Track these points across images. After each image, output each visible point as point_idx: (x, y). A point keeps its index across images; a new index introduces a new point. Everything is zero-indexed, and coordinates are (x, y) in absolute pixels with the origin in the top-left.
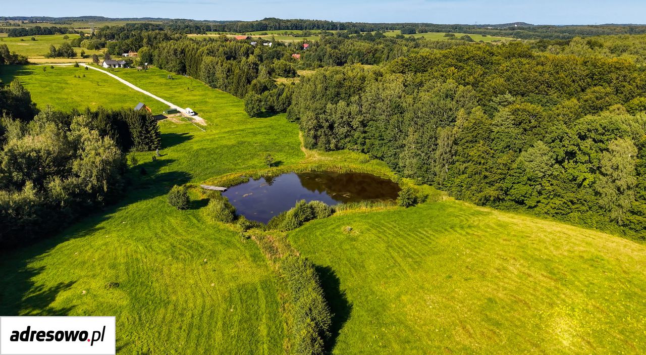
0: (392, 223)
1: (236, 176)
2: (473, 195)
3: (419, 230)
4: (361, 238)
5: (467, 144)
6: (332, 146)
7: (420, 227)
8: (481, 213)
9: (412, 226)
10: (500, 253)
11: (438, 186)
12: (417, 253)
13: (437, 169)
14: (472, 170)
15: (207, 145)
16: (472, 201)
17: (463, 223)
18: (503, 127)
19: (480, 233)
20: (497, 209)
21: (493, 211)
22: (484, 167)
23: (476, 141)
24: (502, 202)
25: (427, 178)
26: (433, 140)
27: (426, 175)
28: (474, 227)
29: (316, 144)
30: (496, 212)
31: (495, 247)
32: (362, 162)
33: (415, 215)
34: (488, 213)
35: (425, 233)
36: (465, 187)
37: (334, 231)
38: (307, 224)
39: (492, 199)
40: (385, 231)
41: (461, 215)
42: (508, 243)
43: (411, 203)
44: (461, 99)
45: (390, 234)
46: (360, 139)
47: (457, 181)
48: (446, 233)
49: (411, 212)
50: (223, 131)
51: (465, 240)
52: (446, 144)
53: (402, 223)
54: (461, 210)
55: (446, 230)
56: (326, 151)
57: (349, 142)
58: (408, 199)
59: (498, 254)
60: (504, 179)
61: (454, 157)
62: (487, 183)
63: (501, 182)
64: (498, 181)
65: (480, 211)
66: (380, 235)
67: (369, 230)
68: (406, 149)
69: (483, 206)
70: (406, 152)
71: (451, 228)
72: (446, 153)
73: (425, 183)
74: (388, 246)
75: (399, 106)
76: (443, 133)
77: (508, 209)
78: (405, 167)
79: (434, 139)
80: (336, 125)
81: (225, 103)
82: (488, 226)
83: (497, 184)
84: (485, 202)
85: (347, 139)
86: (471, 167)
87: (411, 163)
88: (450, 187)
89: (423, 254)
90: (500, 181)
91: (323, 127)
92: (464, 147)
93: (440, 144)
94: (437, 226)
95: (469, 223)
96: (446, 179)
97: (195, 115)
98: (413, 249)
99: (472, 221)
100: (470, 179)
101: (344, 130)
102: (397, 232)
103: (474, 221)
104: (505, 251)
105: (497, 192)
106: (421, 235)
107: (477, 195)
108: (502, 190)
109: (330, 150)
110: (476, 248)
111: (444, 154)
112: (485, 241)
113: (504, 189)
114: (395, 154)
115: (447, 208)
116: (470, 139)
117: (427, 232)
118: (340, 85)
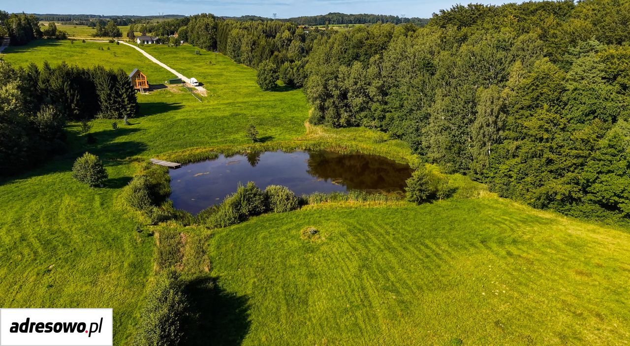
0: (386, 227)
1: (204, 150)
2: (528, 190)
3: (427, 241)
4: (324, 248)
5: (521, 112)
6: (342, 121)
7: (429, 238)
8: (538, 220)
9: (417, 235)
10: (569, 299)
11: (475, 175)
12: (410, 283)
13: (474, 151)
14: (527, 150)
15: (193, 116)
16: (525, 199)
17: (506, 235)
18: (584, 82)
19: (532, 255)
20: (567, 215)
21: (560, 219)
22: (548, 145)
23: (537, 106)
24: (577, 204)
25: (458, 164)
26: (469, 106)
27: (458, 159)
28: (523, 243)
29: (323, 118)
30: (564, 220)
31: (560, 287)
32: (376, 142)
33: (428, 217)
34: (551, 221)
35: (434, 247)
36: (515, 177)
37: (289, 232)
38: (253, 220)
39: (559, 197)
40: (368, 239)
41: (503, 221)
42: (586, 279)
43: (424, 197)
44: (519, 53)
45: (375, 245)
46: (378, 111)
47: (503, 168)
48: (472, 250)
49: (421, 211)
50: (221, 102)
51: (504, 266)
52: (489, 111)
53: (402, 228)
54: (505, 213)
55: (472, 245)
56: (334, 127)
57: (366, 117)
58: (421, 191)
59: (564, 302)
60: (582, 165)
61: (501, 132)
62: (551, 172)
63: (576, 171)
64: (572, 169)
65: (537, 217)
66: (359, 246)
67: (343, 235)
68: (431, 120)
69: (542, 208)
70: (432, 126)
71: (482, 242)
72: (488, 125)
73: (457, 172)
74: (364, 266)
75: (429, 64)
76: (485, 94)
77: (587, 217)
78: (429, 147)
79: (471, 104)
80: (349, 94)
81: (242, 77)
82: (549, 243)
83: (570, 174)
84: (546, 202)
85: (363, 114)
86: (527, 146)
87: (437, 142)
88: (493, 178)
89: (420, 288)
90: (575, 168)
91: (332, 96)
92: (517, 116)
93: (479, 111)
94: (459, 237)
95: (515, 235)
96: (487, 166)
97: (199, 86)
98: (404, 276)
99: (520, 233)
100: (523, 165)
101: (359, 100)
102: (388, 242)
103: (524, 233)
104: (578, 297)
105: (568, 187)
106: (428, 251)
107: (534, 191)
108: (577, 184)
109: (339, 126)
110: (520, 284)
111: (485, 126)
112: (540, 271)
113: (581, 182)
114: (417, 130)
115: (484, 208)
116: (527, 103)
117: (438, 245)
118: (360, 44)
